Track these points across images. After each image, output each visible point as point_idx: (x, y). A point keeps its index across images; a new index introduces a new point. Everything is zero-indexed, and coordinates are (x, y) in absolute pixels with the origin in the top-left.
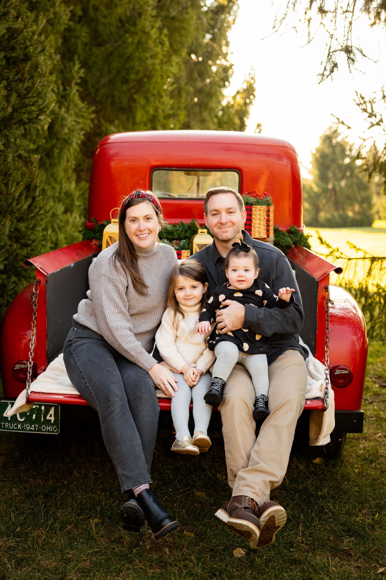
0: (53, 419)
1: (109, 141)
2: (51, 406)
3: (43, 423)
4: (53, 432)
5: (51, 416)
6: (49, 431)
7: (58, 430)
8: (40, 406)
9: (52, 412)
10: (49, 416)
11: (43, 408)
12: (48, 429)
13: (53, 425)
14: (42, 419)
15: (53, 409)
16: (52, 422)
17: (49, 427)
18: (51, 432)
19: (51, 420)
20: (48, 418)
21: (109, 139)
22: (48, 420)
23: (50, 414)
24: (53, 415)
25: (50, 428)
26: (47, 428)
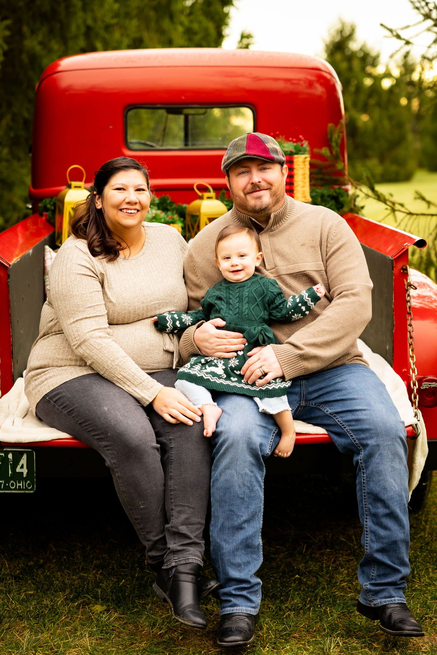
0: (25, 471)
1: (60, 69)
2: (22, 453)
3: (12, 478)
4: (26, 489)
5: (22, 467)
6: (20, 489)
7: (33, 487)
8: (7, 453)
9: (24, 461)
10: (19, 467)
11: (10, 456)
12: (20, 486)
13: (26, 479)
14: (10, 472)
15: (25, 457)
16: (25, 476)
17: (20, 483)
18: (23, 489)
19: (22, 473)
20: (18, 470)
21: (58, 65)
22: (19, 473)
23: (21, 464)
24: (25, 466)
25: (21, 485)
26: (18, 485)
